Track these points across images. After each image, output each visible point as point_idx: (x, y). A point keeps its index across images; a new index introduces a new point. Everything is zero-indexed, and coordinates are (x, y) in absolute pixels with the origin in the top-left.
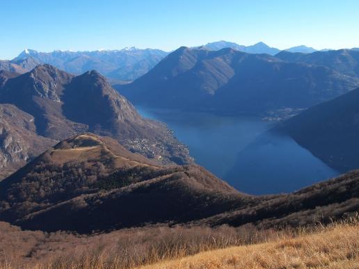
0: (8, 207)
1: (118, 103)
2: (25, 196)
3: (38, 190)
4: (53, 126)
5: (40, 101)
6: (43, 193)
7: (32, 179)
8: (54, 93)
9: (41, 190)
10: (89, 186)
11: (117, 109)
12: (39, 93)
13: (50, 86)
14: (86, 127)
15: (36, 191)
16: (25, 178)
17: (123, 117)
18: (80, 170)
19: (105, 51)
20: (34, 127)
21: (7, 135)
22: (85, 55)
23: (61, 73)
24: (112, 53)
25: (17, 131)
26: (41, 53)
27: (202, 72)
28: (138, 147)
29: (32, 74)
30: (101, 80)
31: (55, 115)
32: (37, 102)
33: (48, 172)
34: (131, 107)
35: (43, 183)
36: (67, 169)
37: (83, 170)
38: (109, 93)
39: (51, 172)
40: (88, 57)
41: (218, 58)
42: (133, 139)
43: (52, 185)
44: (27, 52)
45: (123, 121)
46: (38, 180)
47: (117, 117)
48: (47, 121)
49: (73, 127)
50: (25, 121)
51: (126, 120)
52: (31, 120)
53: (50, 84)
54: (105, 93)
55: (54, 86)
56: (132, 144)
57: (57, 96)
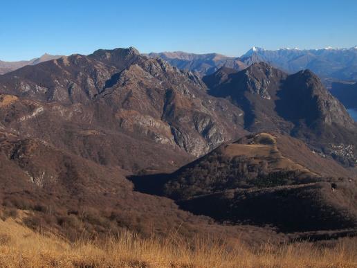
0: (178, 187)
1: (328, 105)
2: (194, 180)
3: (205, 177)
4: (259, 122)
5: (250, 96)
6: (208, 181)
7: (203, 167)
8: (265, 91)
9: (208, 178)
10: (247, 181)
11: (325, 111)
12: (251, 90)
13: (263, 83)
14: (291, 126)
15: (203, 178)
16: (198, 165)
17: (330, 120)
18: (245, 166)
19: (333, 50)
20: (242, 121)
21: (213, 125)
22: (309, 54)
23: (275, 71)
24: (340, 52)
25: (223, 123)
26: (267, 51)
28: (342, 152)
29: (247, 71)
30: (313, 80)
32: (247, 98)
33: (218, 163)
34: (342, 109)
35: (211, 171)
36: (234, 162)
37: (248, 166)
38: (320, 93)
39: (220, 163)
40: (313, 55)
42: (338, 143)
43: (218, 174)
44: (254, 49)
45: (330, 124)
46: (207, 168)
47: (324, 119)
48: (254, 116)
49: (278, 124)
50: (234, 115)
51: (334, 124)
52: (240, 115)
53: (263, 81)
54: (315, 93)
55: (267, 83)
56: (336, 149)
57: (267, 93)
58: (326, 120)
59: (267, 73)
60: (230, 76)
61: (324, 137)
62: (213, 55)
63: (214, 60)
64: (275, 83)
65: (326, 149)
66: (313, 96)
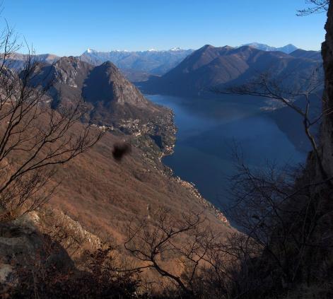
1: (122, 88)
8: (71, 80)
12: (59, 79)
14: (91, 108)
17: (123, 100)
23: (82, 63)
24: (160, 53)
27: (216, 66)
28: (129, 126)
30: (112, 69)
31: (69, 97)
41: (235, 55)
42: (127, 119)
44: (89, 51)
45: (123, 104)
47: (117, 100)
50: (42, 102)
51: (126, 104)
52: (48, 102)
53: (70, 72)
54: (111, 80)
55: (75, 74)
56: (124, 123)
57: (73, 82)
58: (119, 100)
59: (75, 65)
60: (42, 69)
61: (116, 115)
62: (47, 56)
63: (47, 59)
64: (81, 74)
65: (117, 123)
66: (109, 82)
